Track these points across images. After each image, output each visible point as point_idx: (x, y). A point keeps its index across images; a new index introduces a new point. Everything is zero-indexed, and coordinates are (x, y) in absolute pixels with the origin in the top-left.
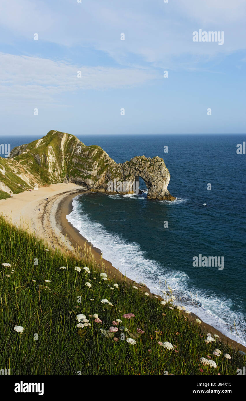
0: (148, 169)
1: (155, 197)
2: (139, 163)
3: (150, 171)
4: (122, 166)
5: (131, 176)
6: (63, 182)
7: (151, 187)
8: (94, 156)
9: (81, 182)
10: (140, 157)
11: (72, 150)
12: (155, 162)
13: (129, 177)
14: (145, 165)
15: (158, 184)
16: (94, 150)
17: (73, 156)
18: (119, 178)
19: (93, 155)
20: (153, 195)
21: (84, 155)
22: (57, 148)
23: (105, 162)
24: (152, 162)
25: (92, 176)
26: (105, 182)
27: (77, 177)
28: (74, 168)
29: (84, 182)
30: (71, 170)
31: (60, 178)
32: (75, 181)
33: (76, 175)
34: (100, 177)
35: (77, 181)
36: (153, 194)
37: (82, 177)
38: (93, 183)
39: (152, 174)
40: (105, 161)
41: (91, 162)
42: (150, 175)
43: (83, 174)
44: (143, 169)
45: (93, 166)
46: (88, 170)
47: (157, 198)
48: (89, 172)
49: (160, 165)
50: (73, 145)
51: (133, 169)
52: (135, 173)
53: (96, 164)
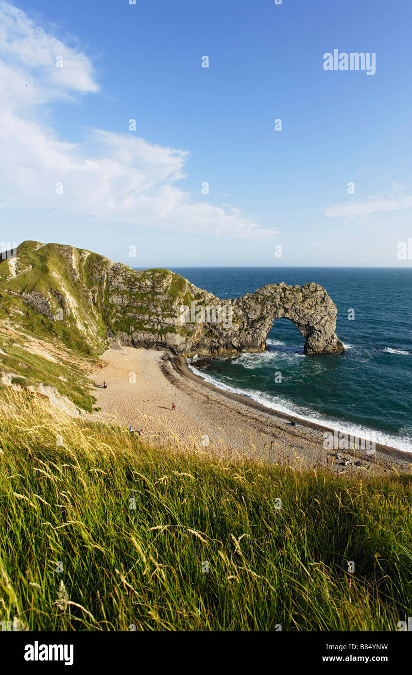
0: (302, 304)
1: (322, 349)
2: (280, 296)
3: (307, 308)
4: (237, 304)
5: (267, 319)
6: (109, 347)
7: (313, 333)
8: (170, 288)
9: (151, 341)
10: (278, 285)
11: (102, 279)
12: (312, 292)
13: (263, 322)
14: (295, 298)
15: (327, 326)
16: (164, 277)
17: (107, 291)
18: (238, 325)
19: (165, 286)
20: (318, 347)
21: (140, 288)
22: (67, 277)
23: (195, 299)
24: (306, 293)
25: (177, 326)
26: (206, 335)
27: (138, 333)
28: (119, 315)
29: (160, 341)
30: (113, 321)
31: (100, 340)
32: (133, 341)
33: (132, 329)
34: (195, 328)
35: (139, 342)
36: (318, 344)
37: (153, 331)
38: (184, 341)
39: (313, 312)
40: (193, 296)
41: (166, 301)
42: (308, 314)
43: (153, 326)
44: (293, 305)
45: (174, 307)
46: (165, 316)
47: (326, 349)
48: (168, 320)
49: (323, 296)
50: (101, 270)
51: (269, 307)
52: (276, 313)
53: (180, 304)
